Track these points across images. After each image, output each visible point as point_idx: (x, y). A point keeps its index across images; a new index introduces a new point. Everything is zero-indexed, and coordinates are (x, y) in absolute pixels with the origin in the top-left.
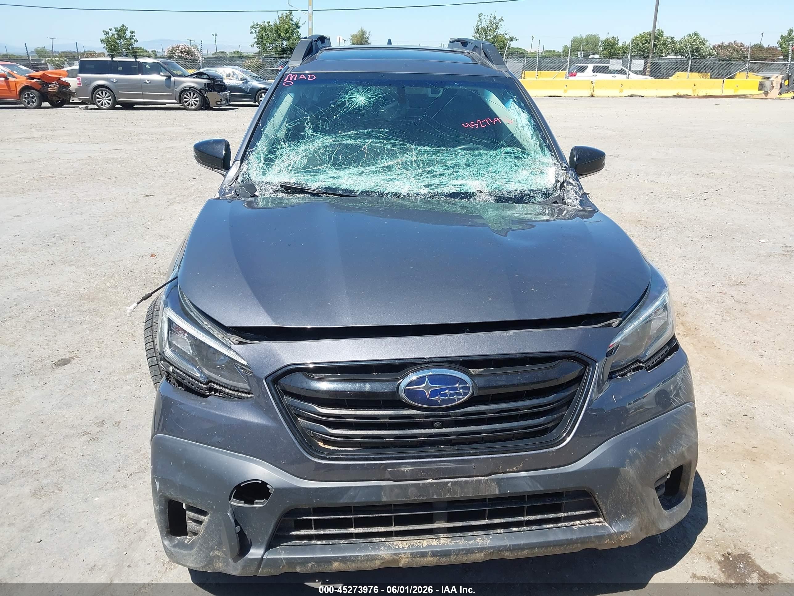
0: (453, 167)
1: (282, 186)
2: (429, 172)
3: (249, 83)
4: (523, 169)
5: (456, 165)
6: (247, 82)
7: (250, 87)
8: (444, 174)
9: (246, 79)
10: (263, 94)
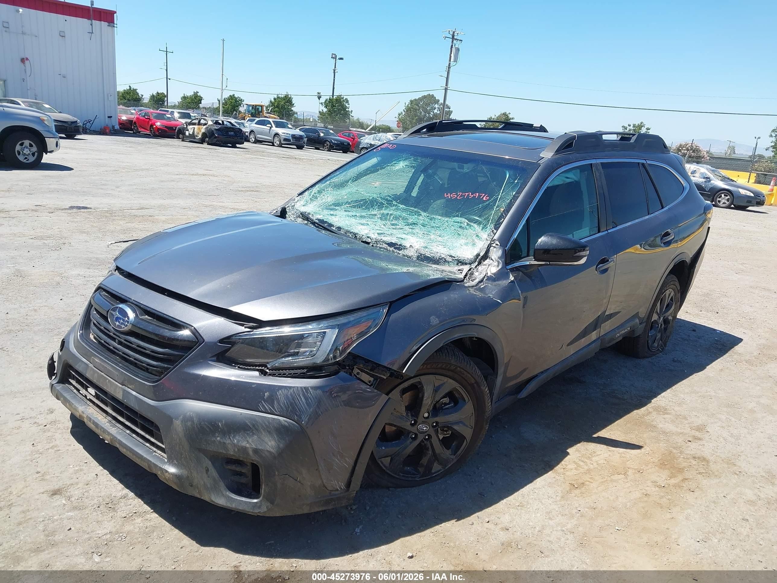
0: (411, 224)
1: (301, 213)
2: (393, 225)
3: (712, 182)
4: (462, 238)
5: (414, 224)
6: (710, 181)
7: (711, 186)
8: (403, 228)
9: (709, 178)
10: (723, 195)
